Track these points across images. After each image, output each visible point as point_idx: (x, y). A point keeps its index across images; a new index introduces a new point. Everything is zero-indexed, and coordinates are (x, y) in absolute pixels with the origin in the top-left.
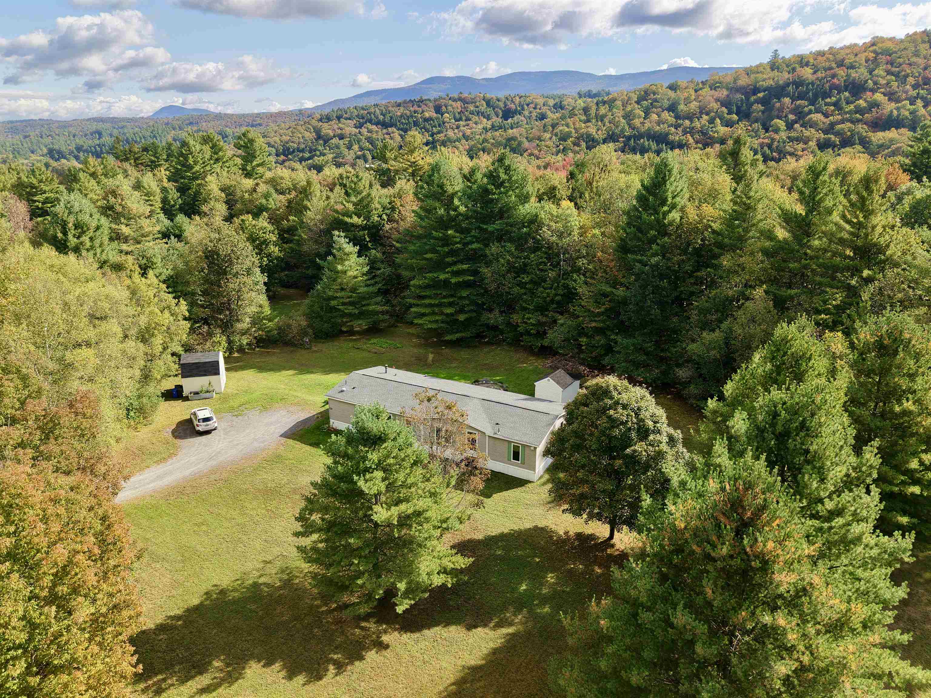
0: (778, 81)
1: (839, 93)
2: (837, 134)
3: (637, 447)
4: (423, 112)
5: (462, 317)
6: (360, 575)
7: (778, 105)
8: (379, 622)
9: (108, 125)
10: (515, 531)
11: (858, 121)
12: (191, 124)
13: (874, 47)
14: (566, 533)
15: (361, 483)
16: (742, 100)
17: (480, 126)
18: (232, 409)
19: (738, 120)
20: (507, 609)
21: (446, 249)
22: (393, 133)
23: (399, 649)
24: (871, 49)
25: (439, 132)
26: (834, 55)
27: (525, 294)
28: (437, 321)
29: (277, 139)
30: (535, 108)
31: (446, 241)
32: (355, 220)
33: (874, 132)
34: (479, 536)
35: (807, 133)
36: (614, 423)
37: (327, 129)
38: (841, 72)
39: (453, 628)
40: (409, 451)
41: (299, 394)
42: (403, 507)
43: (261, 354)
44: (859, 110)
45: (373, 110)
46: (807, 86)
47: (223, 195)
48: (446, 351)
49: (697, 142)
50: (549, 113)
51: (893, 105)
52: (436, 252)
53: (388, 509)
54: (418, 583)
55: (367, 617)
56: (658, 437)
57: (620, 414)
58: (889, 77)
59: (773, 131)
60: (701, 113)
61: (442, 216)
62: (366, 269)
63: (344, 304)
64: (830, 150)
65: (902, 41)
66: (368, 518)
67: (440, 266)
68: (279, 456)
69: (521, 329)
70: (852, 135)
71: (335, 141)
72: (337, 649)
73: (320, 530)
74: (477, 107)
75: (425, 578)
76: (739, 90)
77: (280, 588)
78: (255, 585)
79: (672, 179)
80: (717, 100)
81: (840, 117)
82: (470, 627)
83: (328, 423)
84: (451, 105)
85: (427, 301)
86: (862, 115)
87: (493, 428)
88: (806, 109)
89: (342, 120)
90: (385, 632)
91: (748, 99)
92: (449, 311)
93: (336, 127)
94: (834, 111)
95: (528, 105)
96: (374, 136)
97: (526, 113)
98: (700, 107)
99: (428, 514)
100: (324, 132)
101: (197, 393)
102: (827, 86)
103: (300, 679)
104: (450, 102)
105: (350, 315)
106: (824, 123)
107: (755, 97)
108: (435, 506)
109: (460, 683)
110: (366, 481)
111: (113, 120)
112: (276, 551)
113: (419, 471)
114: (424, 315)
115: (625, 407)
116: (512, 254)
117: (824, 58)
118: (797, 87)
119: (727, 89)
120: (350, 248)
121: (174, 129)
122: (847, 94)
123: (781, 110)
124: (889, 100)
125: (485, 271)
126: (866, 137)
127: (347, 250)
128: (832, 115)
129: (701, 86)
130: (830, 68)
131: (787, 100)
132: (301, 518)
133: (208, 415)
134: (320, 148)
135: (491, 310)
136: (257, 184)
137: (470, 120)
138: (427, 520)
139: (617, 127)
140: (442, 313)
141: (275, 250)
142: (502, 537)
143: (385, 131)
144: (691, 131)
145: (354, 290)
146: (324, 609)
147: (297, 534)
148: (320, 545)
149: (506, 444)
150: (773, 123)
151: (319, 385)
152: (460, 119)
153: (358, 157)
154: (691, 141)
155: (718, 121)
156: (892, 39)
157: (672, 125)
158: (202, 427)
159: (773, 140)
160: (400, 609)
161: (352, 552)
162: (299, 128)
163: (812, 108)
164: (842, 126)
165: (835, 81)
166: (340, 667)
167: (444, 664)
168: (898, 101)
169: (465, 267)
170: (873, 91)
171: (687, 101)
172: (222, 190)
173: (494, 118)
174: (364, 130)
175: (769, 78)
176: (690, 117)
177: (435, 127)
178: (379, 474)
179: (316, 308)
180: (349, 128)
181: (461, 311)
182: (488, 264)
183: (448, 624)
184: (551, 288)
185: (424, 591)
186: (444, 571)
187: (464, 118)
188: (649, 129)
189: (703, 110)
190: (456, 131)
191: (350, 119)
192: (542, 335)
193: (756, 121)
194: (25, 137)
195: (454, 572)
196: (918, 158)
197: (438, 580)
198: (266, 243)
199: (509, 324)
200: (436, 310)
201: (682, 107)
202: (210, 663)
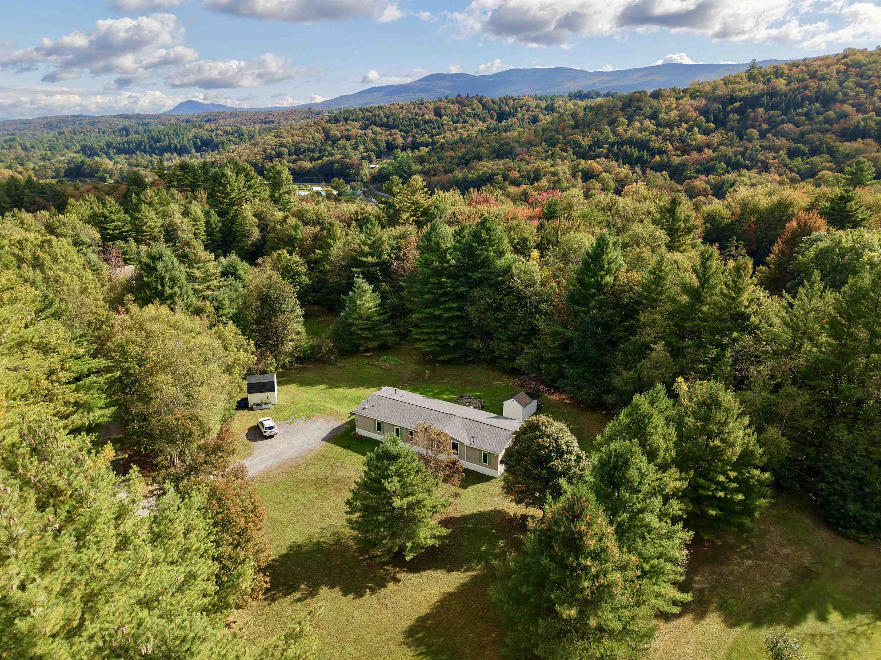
0: (753, 91)
1: (810, 104)
2: (805, 143)
3: (555, 463)
4: (423, 114)
5: (452, 343)
6: (384, 538)
7: (752, 115)
8: (395, 566)
9: (133, 122)
10: (481, 512)
11: (827, 131)
12: (209, 121)
13: (846, 60)
14: (515, 514)
15: (386, 484)
16: (719, 109)
17: (476, 129)
18: (285, 418)
19: (715, 129)
20: (472, 562)
21: (440, 292)
22: (396, 134)
23: (408, 583)
24: (843, 61)
25: (438, 134)
26: (807, 66)
27: (500, 327)
28: (432, 346)
29: (289, 139)
30: (527, 111)
31: (441, 285)
32: (370, 259)
33: (841, 142)
34: (458, 515)
35: (778, 142)
36: (541, 447)
37: (335, 130)
38: (813, 84)
39: (439, 571)
40: (414, 465)
41: (332, 407)
42: (410, 498)
43: (300, 369)
44: (827, 121)
45: (377, 113)
46: (780, 97)
47: (256, 220)
48: (439, 367)
49: (676, 149)
50: (541, 116)
51: (860, 116)
52: (432, 293)
53: (402, 499)
54: (418, 544)
55: (387, 564)
56: (569, 456)
57: (546, 442)
58: (858, 89)
59: (746, 140)
60: (681, 121)
61: (437, 267)
62: (379, 302)
63: (361, 329)
64: (799, 158)
65: (872, 54)
66: (390, 504)
67: (435, 303)
68: (323, 456)
69: (497, 354)
70: (821, 145)
71: (342, 142)
72: (370, 581)
73: (360, 511)
74: (474, 109)
75: (423, 540)
76: (717, 99)
77: (333, 544)
78: (318, 543)
79: (609, 250)
80: (696, 109)
81: (809, 127)
82: (449, 571)
83: (355, 430)
84: (450, 108)
85: (425, 330)
86: (831, 125)
87: (470, 440)
88: (779, 119)
89: (349, 121)
90: (398, 572)
91: (724, 108)
92: (442, 338)
93: (343, 128)
94: (805, 121)
95: (521, 107)
96: (379, 137)
97: (519, 115)
98: (679, 116)
99: (425, 502)
100: (332, 133)
101: (258, 405)
102: (799, 97)
103: (351, 596)
104: (449, 105)
105: (366, 338)
106: (795, 133)
107: (731, 106)
108: (429, 498)
109: (442, 601)
110: (389, 483)
111: (138, 117)
112: (328, 521)
113: (420, 476)
114: (424, 340)
115: (548, 437)
116: (490, 297)
117: (799, 70)
118: (771, 98)
119: (706, 99)
120: (367, 287)
121: (195, 127)
122: (818, 105)
123: (755, 119)
124: (858, 111)
125: (470, 309)
126: (833, 147)
127: (364, 288)
128: (802, 125)
129: (682, 94)
130: (804, 80)
131: (761, 110)
132: (348, 502)
133: (271, 425)
134: (329, 149)
135: (474, 338)
136: (287, 217)
137: (466, 122)
138: (424, 506)
139: (602, 134)
140: (437, 339)
141: (306, 280)
142: (472, 516)
143: (388, 132)
144: (670, 138)
145: (369, 318)
146: (361, 558)
147: (347, 513)
148: (360, 520)
149: (478, 452)
150: (748, 131)
151: (345, 398)
152: (458, 122)
153: (363, 158)
154: (670, 148)
155: (696, 129)
156: (863, 52)
157: (652, 133)
158: (268, 433)
159: (746, 148)
160: (408, 558)
161: (380, 524)
162: (310, 129)
163: (785, 118)
164: (811, 136)
165: (807, 92)
166: (373, 591)
167: (433, 591)
168: (865, 112)
169: (455, 305)
170: (842, 102)
171: (669, 109)
172: (255, 215)
173: (490, 121)
174: (369, 132)
175: (746, 88)
176: (670, 125)
177: (434, 128)
178: (396, 479)
179: (340, 332)
180: (355, 130)
181: (452, 338)
182: (472, 303)
183: (436, 568)
184: (519, 324)
185: (423, 548)
186: (434, 537)
187: (461, 120)
188: (631, 137)
189: (683, 119)
190: (454, 133)
191: (356, 121)
192: (512, 359)
193: (732, 130)
194: (60, 134)
195: (440, 538)
196: (836, 204)
197: (430, 542)
198: (298, 274)
199: (488, 349)
200: (432, 337)
201: (663, 115)
202: (299, 586)
